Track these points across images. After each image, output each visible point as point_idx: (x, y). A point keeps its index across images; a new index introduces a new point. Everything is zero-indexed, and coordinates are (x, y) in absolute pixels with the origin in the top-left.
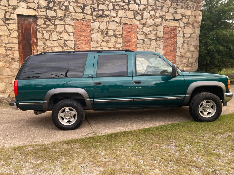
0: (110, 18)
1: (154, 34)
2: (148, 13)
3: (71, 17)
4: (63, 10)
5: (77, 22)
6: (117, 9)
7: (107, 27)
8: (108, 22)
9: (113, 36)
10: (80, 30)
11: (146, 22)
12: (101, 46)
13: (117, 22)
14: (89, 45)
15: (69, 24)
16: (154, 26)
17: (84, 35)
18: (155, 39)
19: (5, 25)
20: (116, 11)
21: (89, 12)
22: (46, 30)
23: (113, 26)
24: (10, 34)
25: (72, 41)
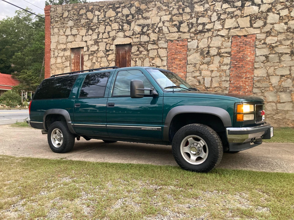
0: (213, 32)
1: (287, 45)
2: (276, 15)
3: (164, 39)
4: (157, 32)
5: (172, 43)
6: (223, 18)
7: (209, 45)
8: (211, 37)
9: (216, 55)
10: (175, 53)
11: (271, 29)
12: (200, 69)
13: (222, 36)
14: (184, 70)
15: (162, 47)
16: (288, 32)
17: (178, 58)
18: (289, 52)
19: (106, 57)
20: (222, 21)
21: (186, 30)
22: (138, 57)
23: (217, 42)
24: (109, 64)
25: (165, 67)
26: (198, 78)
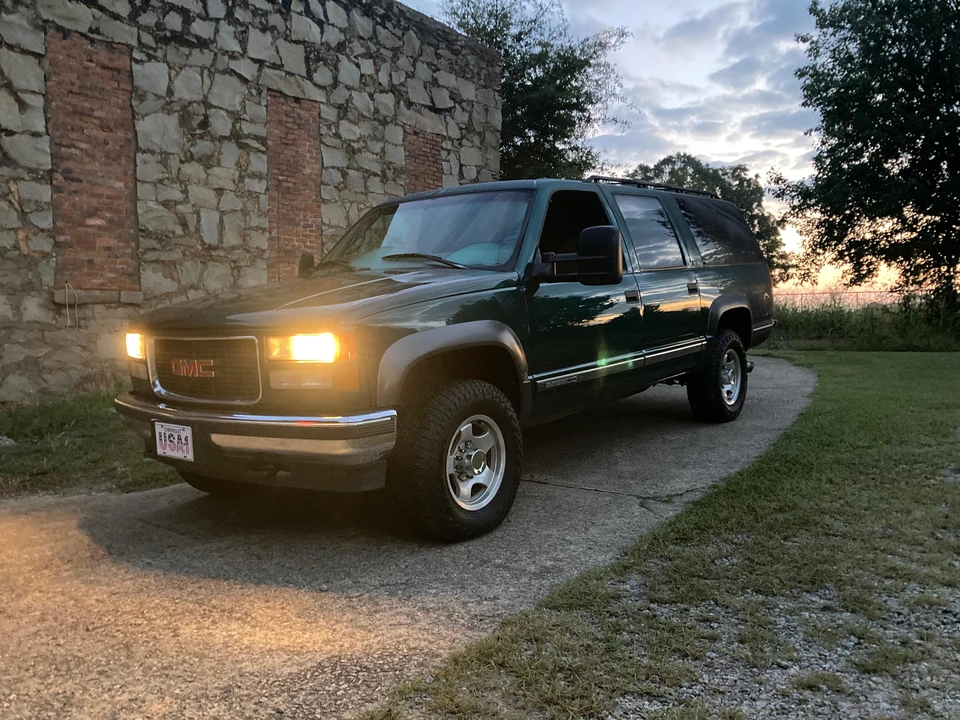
0: (216, 54)
2: (353, 66)
3: (31, 14)
5: (64, 42)
6: (241, 20)
7: (205, 97)
8: (209, 70)
9: (229, 139)
10: (81, 87)
12: (181, 178)
13: (244, 80)
15: (18, 46)
17: (96, 114)
18: (379, 173)
20: (240, 29)
21: (123, 8)
25: (39, 140)
26: (180, 208)
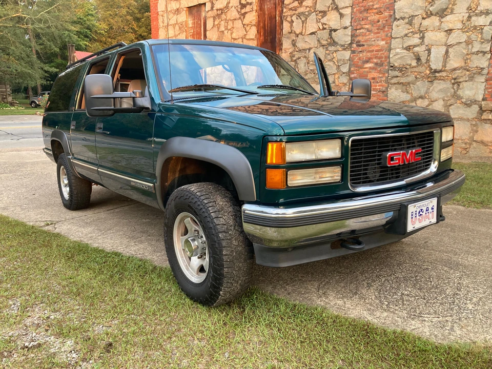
12: (421, 29)
14: (386, 33)
17: (375, 7)
19: (240, 18)
22: (296, 12)
24: (245, 33)
25: (346, 30)
26: (416, 49)
